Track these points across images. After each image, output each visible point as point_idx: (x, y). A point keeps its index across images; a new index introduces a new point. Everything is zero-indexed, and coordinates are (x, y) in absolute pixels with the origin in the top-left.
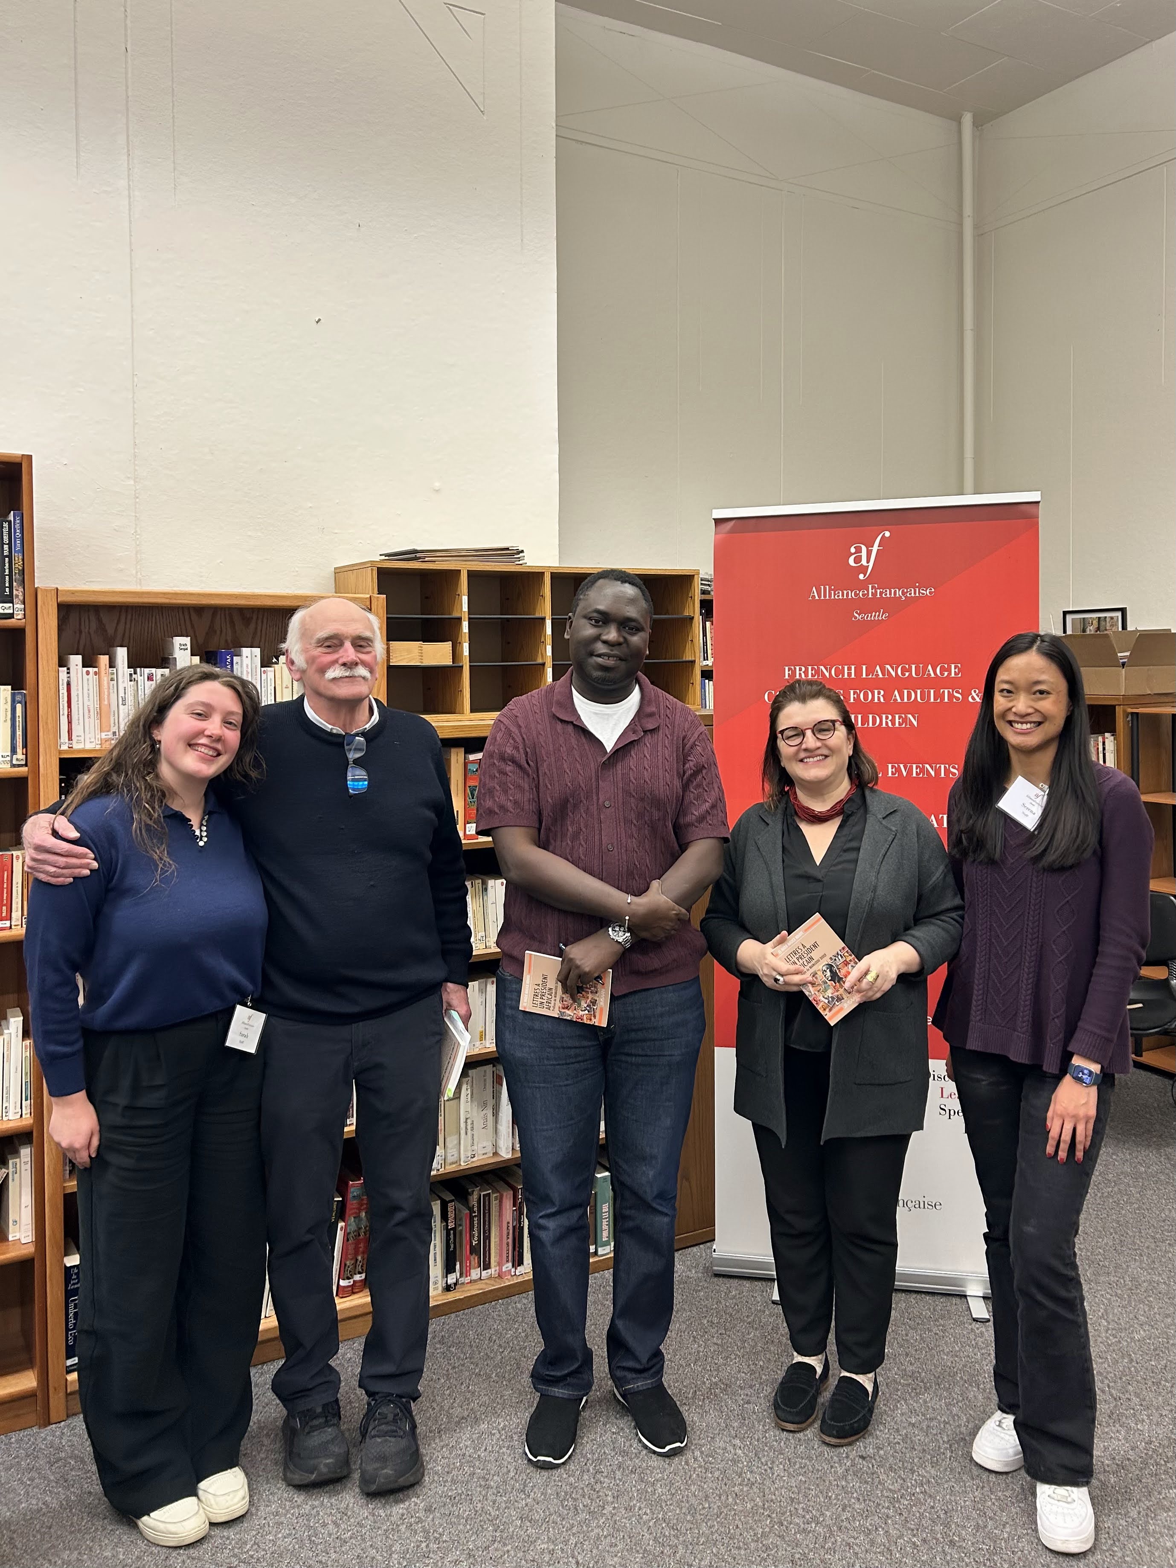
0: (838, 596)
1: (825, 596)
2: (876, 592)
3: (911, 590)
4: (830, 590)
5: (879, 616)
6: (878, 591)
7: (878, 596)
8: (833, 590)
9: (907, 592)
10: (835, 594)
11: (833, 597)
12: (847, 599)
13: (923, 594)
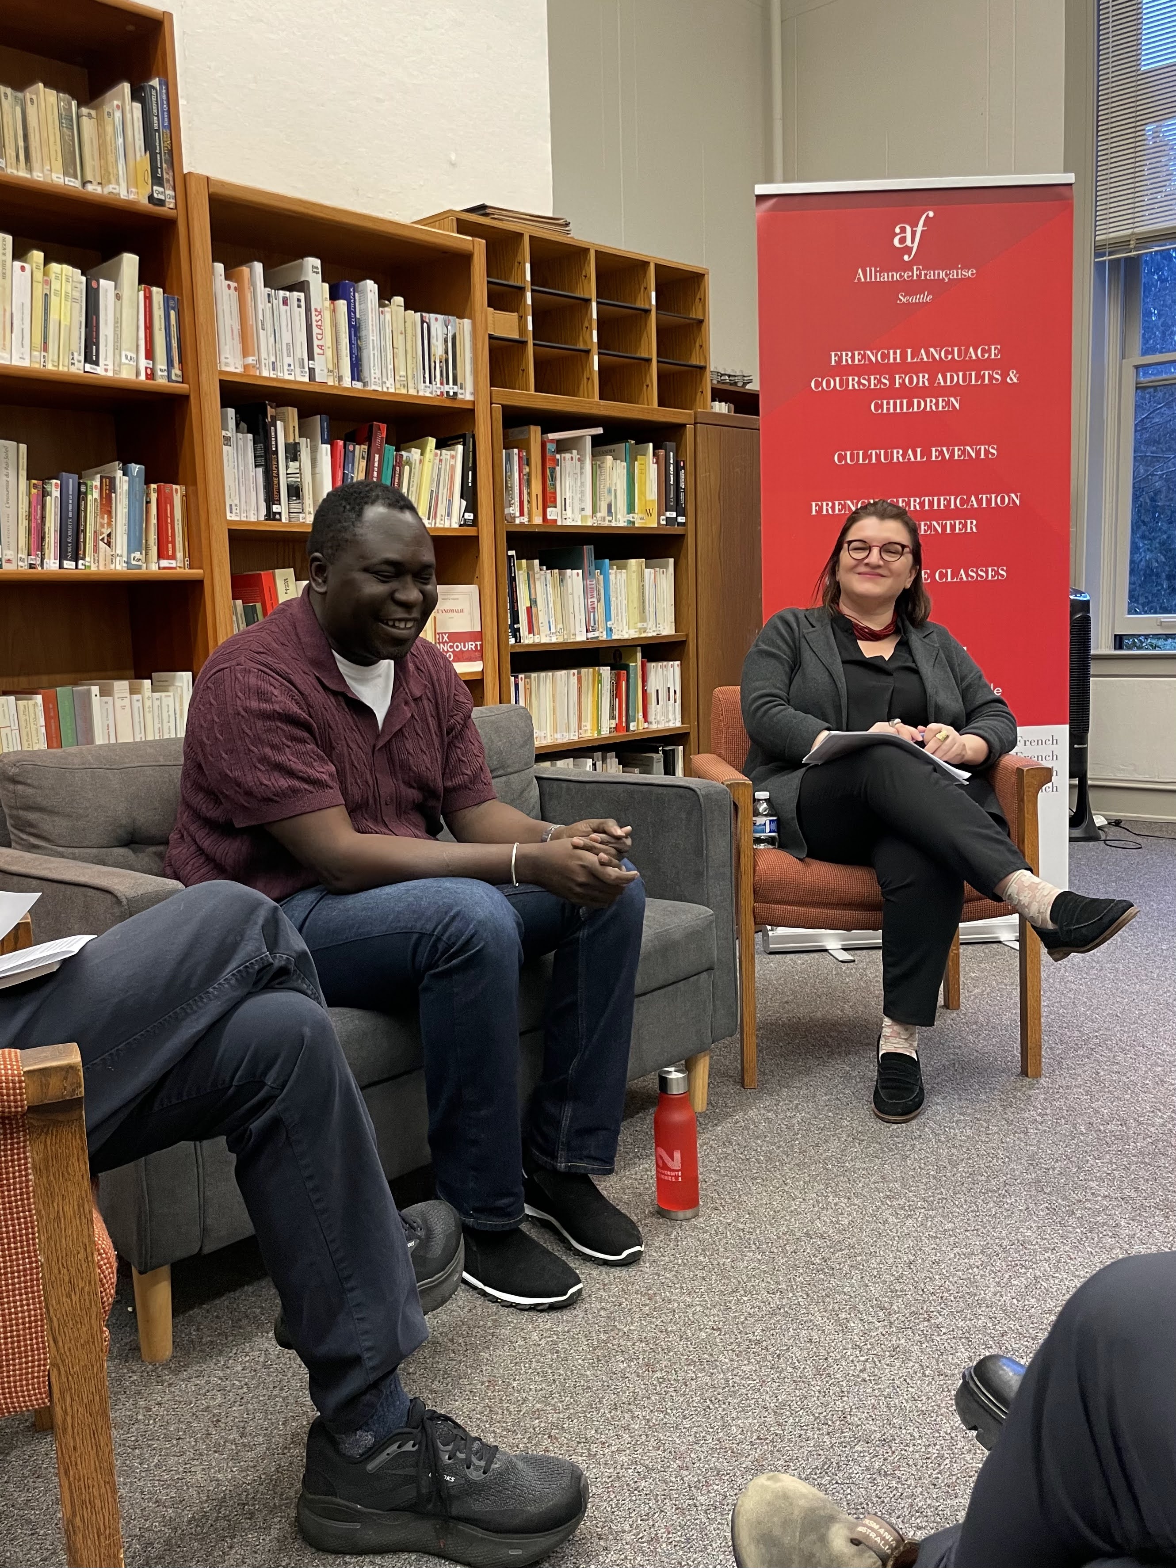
0: (884, 278)
1: (871, 278)
2: (921, 274)
3: (953, 272)
5: (923, 298)
7: (923, 278)
8: (878, 272)
9: (950, 273)
10: (880, 276)
11: (878, 280)
12: (892, 280)
13: (966, 275)
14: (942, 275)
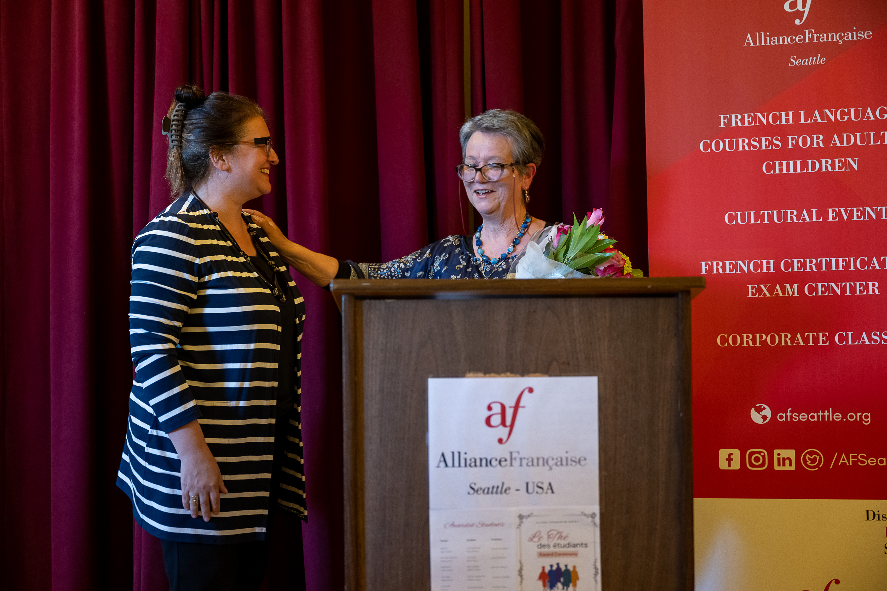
0: (774, 42)
1: (760, 42)
2: (813, 37)
3: (848, 34)
4: (766, 36)
5: (816, 61)
6: (815, 36)
7: (815, 41)
8: (768, 36)
9: (845, 36)
10: (770, 41)
11: (768, 44)
12: (783, 45)
13: (861, 37)
14: (836, 37)
